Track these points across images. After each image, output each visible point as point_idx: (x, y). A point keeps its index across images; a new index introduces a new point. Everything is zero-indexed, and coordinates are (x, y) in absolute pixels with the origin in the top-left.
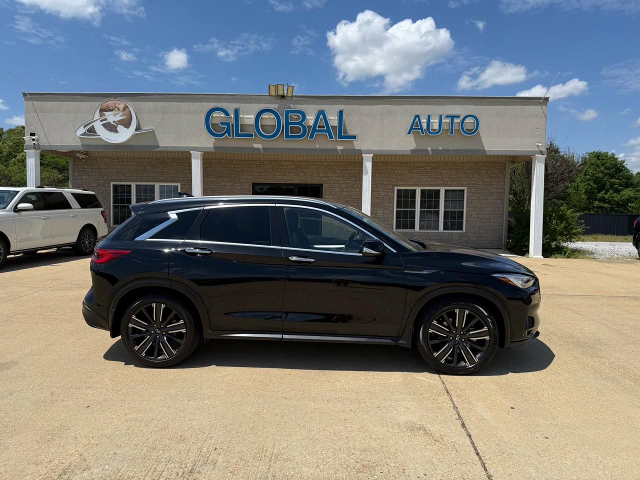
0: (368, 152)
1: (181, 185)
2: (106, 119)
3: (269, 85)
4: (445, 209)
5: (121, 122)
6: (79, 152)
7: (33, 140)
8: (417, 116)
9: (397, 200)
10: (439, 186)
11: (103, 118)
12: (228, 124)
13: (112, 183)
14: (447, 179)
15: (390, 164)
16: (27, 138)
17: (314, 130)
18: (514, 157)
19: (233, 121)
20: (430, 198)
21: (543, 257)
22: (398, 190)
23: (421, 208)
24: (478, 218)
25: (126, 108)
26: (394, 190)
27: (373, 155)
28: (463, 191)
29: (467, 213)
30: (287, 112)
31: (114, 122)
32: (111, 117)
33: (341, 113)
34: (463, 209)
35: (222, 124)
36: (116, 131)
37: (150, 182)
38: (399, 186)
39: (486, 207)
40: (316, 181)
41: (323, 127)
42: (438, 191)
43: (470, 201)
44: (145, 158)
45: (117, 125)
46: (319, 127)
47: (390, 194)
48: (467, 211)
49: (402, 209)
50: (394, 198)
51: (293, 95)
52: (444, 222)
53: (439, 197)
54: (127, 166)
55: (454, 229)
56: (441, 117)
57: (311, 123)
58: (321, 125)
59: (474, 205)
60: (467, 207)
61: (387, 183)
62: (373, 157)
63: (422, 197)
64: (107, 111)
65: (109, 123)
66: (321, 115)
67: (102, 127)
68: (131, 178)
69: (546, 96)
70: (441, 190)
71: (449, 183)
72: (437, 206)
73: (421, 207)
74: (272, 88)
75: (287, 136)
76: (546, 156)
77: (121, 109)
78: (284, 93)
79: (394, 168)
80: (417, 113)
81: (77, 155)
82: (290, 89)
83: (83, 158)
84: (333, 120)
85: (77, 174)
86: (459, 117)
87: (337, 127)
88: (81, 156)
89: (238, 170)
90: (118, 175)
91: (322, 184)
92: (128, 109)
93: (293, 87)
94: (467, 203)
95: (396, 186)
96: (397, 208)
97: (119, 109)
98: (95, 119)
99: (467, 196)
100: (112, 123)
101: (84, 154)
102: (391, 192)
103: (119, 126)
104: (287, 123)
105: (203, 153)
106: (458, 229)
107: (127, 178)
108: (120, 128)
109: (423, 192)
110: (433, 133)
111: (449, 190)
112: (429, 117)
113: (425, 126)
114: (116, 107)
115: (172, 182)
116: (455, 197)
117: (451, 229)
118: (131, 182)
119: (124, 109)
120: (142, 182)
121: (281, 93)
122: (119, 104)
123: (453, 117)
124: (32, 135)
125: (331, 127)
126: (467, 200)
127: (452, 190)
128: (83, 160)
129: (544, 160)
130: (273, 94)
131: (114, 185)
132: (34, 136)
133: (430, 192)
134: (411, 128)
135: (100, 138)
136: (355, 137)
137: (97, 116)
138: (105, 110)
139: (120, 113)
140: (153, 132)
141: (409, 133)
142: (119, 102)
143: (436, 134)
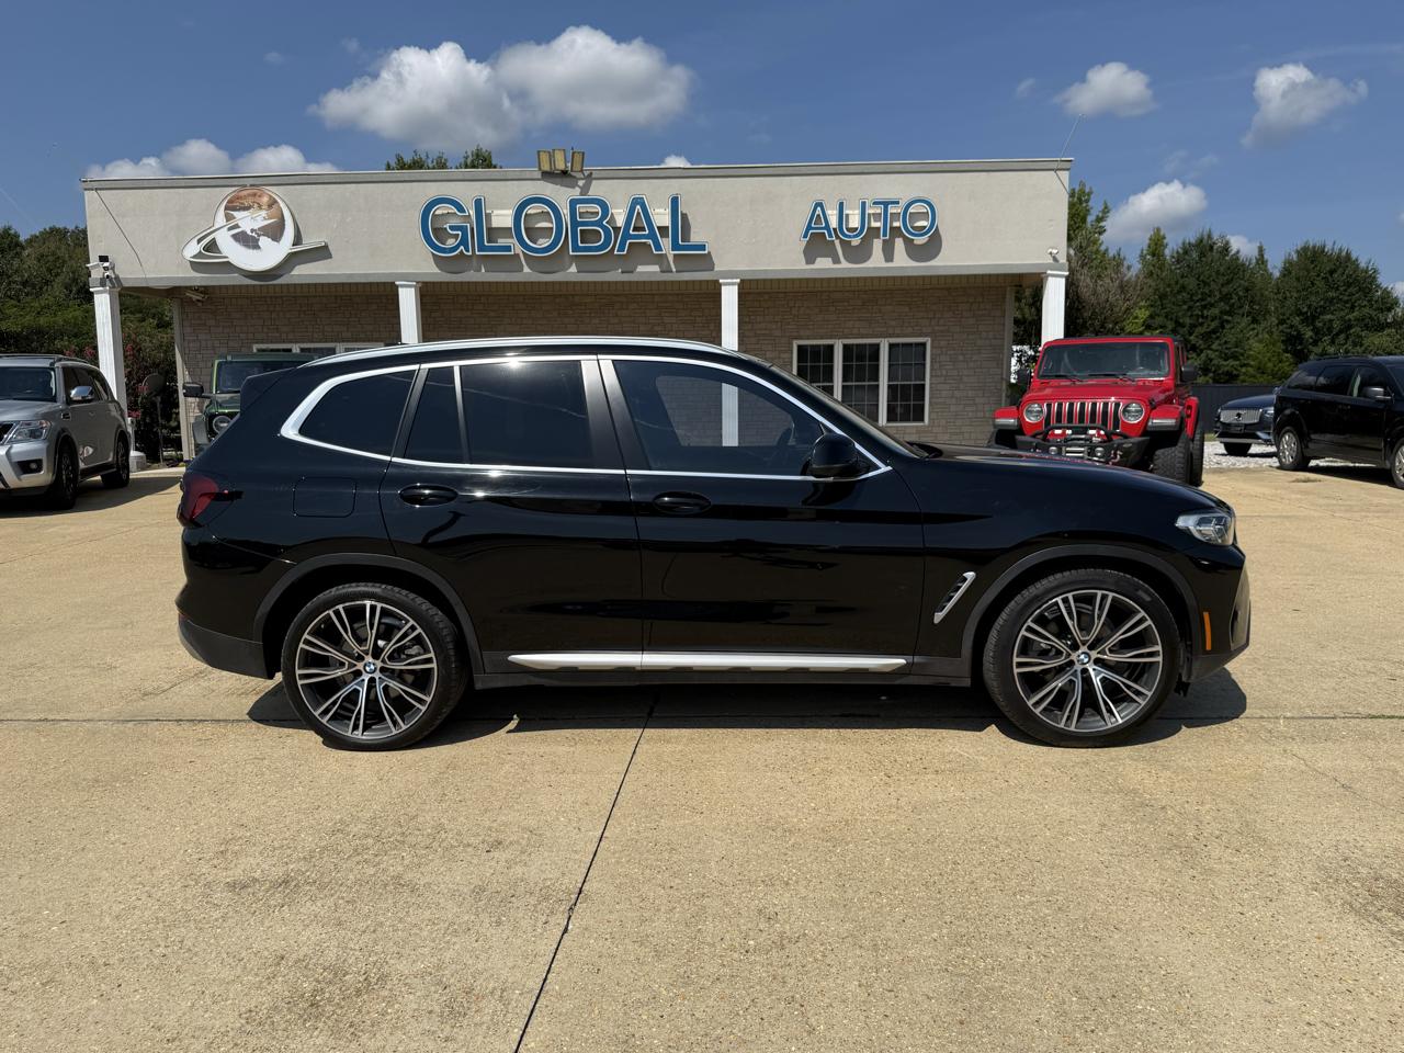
0: (730, 274)
2: (237, 226)
3: (539, 152)
4: (889, 380)
5: (265, 231)
6: (190, 288)
7: (106, 269)
8: (819, 204)
9: (799, 367)
10: (877, 337)
11: (232, 223)
12: (463, 229)
13: (255, 347)
14: (893, 323)
15: (782, 295)
16: (94, 261)
17: (626, 236)
18: (1020, 276)
19: (472, 223)
20: (861, 362)
22: (800, 347)
24: (952, 397)
25: (272, 203)
26: (792, 347)
27: (738, 280)
28: (924, 345)
29: (931, 388)
30: (574, 203)
31: (252, 231)
32: (249, 221)
33: (675, 201)
34: (924, 380)
35: (452, 228)
36: (259, 247)
37: (326, 342)
38: (801, 338)
39: (968, 376)
41: (643, 229)
42: (876, 348)
43: (937, 366)
44: (315, 297)
45: (259, 235)
46: (635, 229)
47: (786, 355)
48: (931, 384)
50: (791, 362)
51: (585, 167)
52: (889, 406)
53: (876, 357)
54: (281, 314)
55: (908, 420)
56: (864, 204)
57: (620, 221)
58: (639, 225)
59: (944, 372)
60: (931, 376)
61: (778, 333)
62: (739, 285)
63: (845, 358)
64: (239, 210)
65: (244, 233)
66: (638, 207)
67: (232, 240)
68: (291, 336)
70: (882, 346)
71: (898, 331)
72: (876, 377)
73: (845, 379)
74: (545, 158)
75: (576, 248)
76: (1067, 273)
77: (265, 207)
78: (566, 167)
79: (791, 304)
80: (819, 197)
81: (187, 294)
82: (578, 158)
83: (198, 301)
84: (662, 217)
85: (188, 330)
86: (898, 203)
87: (668, 227)
88: (195, 297)
89: (492, 314)
90: (265, 330)
92: (275, 206)
93: (583, 154)
94: (931, 370)
95: (796, 339)
98: (216, 226)
99: (932, 355)
100: (249, 233)
101: (201, 292)
102: (785, 352)
103: (262, 238)
104: (575, 224)
105: (420, 285)
106: (915, 420)
107: (284, 336)
108: (264, 241)
109: (847, 349)
110: (850, 237)
111: (897, 345)
112: (841, 205)
113: (834, 223)
114: (254, 202)
116: (908, 358)
117: (901, 421)
118: (291, 342)
119: (270, 206)
120: (312, 342)
121: (561, 166)
122: (260, 197)
123: (886, 204)
124: (103, 259)
125: (658, 228)
126: (932, 362)
127: (904, 345)
128: (200, 304)
129: (1063, 280)
130: (546, 167)
131: (260, 350)
132: (107, 261)
133: (861, 348)
134: (809, 227)
135: (228, 262)
136: (702, 247)
137: (220, 219)
138: (235, 209)
139: (263, 213)
140: (326, 247)
141: (805, 237)
142: (259, 193)
143: (855, 237)
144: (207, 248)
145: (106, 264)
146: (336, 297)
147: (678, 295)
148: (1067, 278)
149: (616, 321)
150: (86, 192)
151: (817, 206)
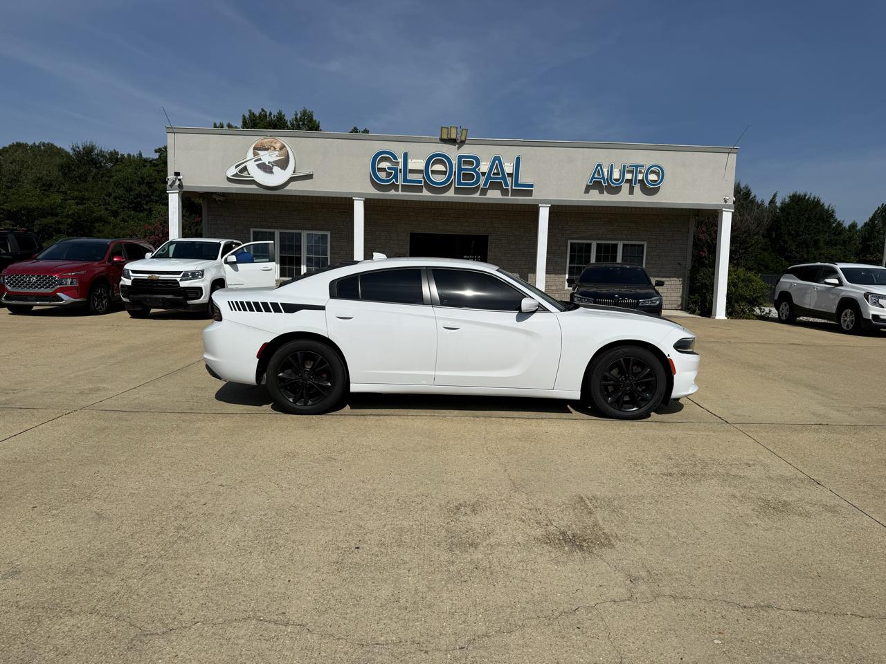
0: (545, 202)
1: (331, 233)
2: (260, 159)
5: (277, 163)
6: (215, 193)
7: (179, 180)
8: (600, 165)
9: (570, 255)
10: (616, 240)
11: (257, 158)
12: (395, 169)
13: (252, 230)
14: (626, 233)
15: (564, 214)
17: (489, 177)
18: (698, 210)
19: (401, 166)
20: (607, 253)
21: (726, 318)
22: (571, 244)
25: (283, 147)
26: (567, 244)
27: (550, 205)
28: (643, 246)
30: (460, 157)
31: (269, 163)
32: (267, 157)
33: (518, 159)
34: (642, 265)
35: (389, 168)
36: (272, 172)
37: (295, 229)
38: (573, 239)
40: (481, 231)
42: (615, 246)
43: (649, 258)
44: (291, 202)
45: (273, 166)
46: (494, 174)
47: (562, 248)
49: (575, 265)
50: (566, 252)
51: (467, 137)
53: (616, 252)
54: (269, 211)
56: (624, 166)
57: (486, 170)
58: (496, 172)
60: (646, 263)
61: (559, 235)
62: (550, 207)
63: (597, 252)
64: (261, 150)
65: (264, 164)
66: (497, 161)
67: (256, 167)
68: (274, 224)
70: (619, 245)
71: (628, 237)
74: (445, 131)
75: (459, 183)
76: (733, 210)
77: (278, 149)
78: (457, 137)
79: (568, 219)
80: (599, 161)
81: (214, 197)
82: (464, 132)
83: (219, 200)
85: (212, 217)
86: (643, 166)
87: (512, 174)
88: (217, 198)
89: (394, 217)
90: (259, 220)
91: (487, 236)
92: (284, 149)
93: (467, 130)
94: (646, 260)
95: (570, 239)
96: (570, 263)
97: (275, 149)
98: (248, 159)
99: (647, 251)
100: (267, 164)
101: (221, 196)
102: (563, 246)
103: (275, 167)
104: (460, 169)
105: (367, 200)
107: (270, 224)
108: (276, 169)
109: (598, 245)
110: (615, 184)
111: (628, 245)
112: (612, 166)
113: (606, 175)
114: (271, 146)
115: (321, 230)
116: (633, 253)
118: (274, 228)
119: (281, 149)
120: (287, 228)
121: (453, 136)
122: (275, 143)
123: (637, 167)
124: (177, 174)
125: (507, 174)
126: (647, 256)
127: (631, 245)
128: (219, 203)
129: (731, 214)
130: (445, 137)
131: (254, 232)
132: (179, 175)
133: (607, 246)
134: (593, 177)
135: (254, 180)
136: (532, 186)
137: (250, 155)
138: (259, 149)
139: (277, 153)
140: (312, 175)
141: (590, 183)
142: (275, 141)
143: (619, 184)
144: (241, 171)
145: (179, 178)
148: (733, 213)
149: (467, 224)
150: (168, 134)
151: (598, 165)
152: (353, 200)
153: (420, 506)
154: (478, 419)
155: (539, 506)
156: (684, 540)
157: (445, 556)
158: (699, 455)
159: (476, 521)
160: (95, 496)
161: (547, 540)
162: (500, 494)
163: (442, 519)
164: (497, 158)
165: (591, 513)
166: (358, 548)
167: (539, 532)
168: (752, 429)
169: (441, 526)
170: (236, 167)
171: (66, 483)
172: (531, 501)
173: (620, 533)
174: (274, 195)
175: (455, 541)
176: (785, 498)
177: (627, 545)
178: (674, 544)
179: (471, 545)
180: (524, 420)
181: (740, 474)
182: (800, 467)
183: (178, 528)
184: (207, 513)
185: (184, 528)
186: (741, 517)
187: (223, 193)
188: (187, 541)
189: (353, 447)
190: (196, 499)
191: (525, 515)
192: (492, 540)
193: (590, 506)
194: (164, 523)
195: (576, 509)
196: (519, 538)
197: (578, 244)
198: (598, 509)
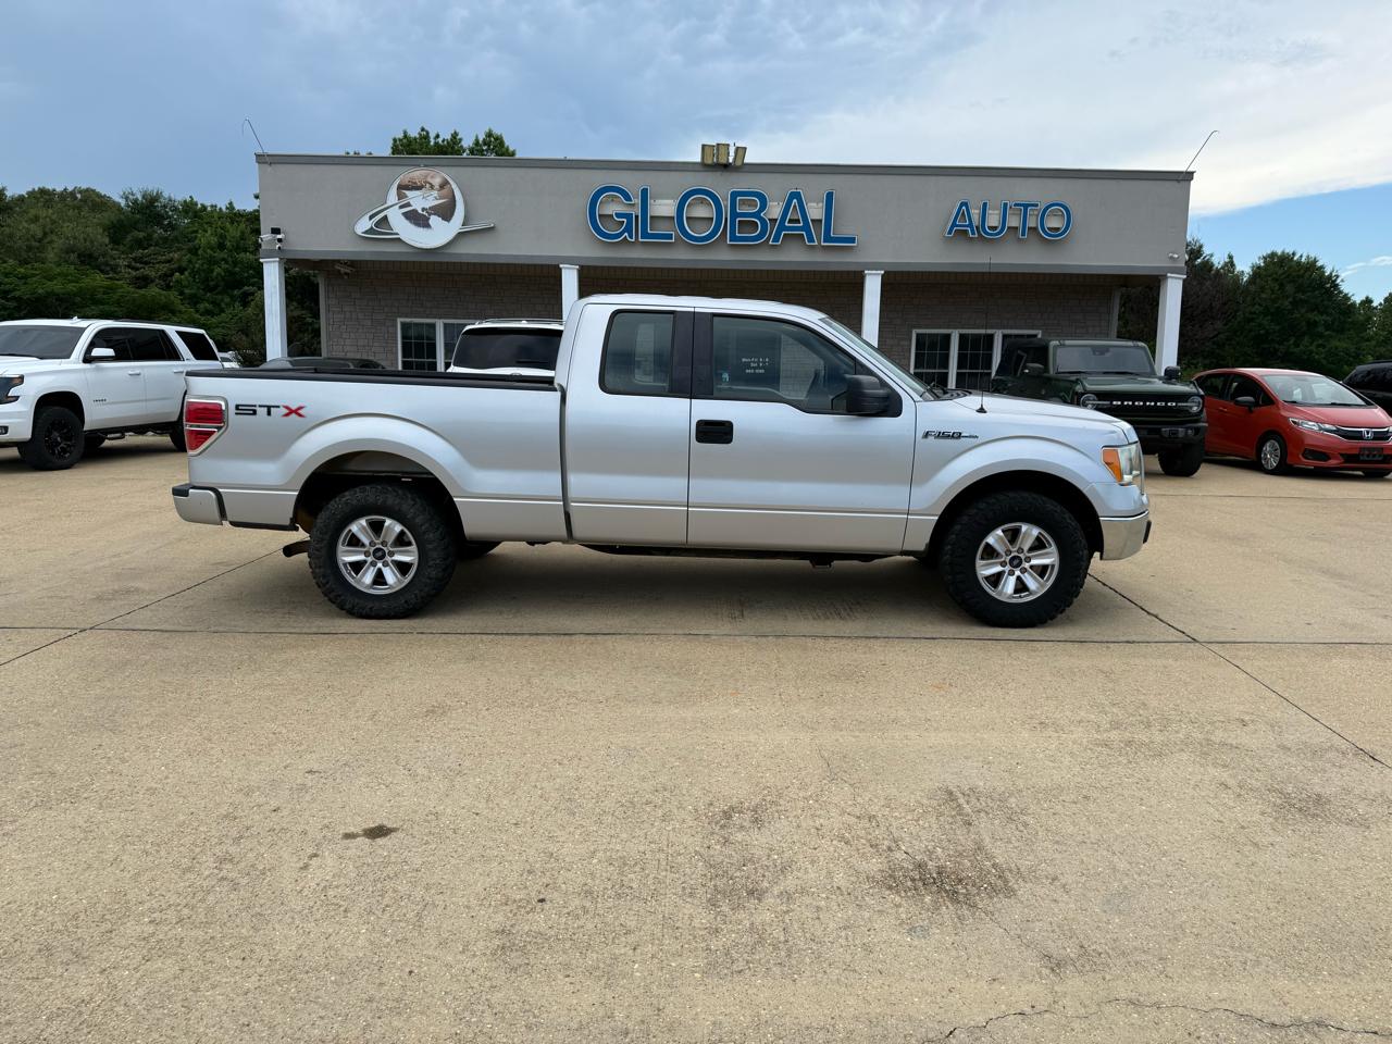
0: (874, 266)
2: (408, 205)
3: (704, 146)
5: (436, 210)
6: (339, 261)
7: (280, 240)
8: (965, 204)
9: (917, 355)
10: (992, 328)
11: (404, 202)
12: (628, 216)
13: (399, 320)
14: (1008, 316)
16: (266, 236)
17: (782, 227)
18: (1126, 277)
20: (976, 349)
22: (918, 335)
23: (959, 367)
26: (911, 335)
27: (882, 272)
28: (1035, 337)
30: (734, 195)
31: (423, 209)
32: (419, 201)
35: (618, 215)
36: (428, 226)
37: (469, 319)
38: (920, 327)
41: (798, 221)
42: (990, 338)
45: (430, 215)
47: (906, 343)
49: (925, 371)
50: (910, 350)
51: (746, 161)
53: (990, 347)
54: (426, 289)
56: (1006, 205)
61: (898, 322)
62: (883, 276)
63: (961, 347)
64: (410, 190)
65: (415, 211)
66: (795, 200)
67: (402, 218)
68: (434, 312)
69: (1190, 170)
70: (996, 337)
71: (1011, 323)
72: (987, 365)
74: (708, 151)
75: (733, 238)
76: (1185, 277)
77: (437, 187)
78: (729, 161)
79: (913, 295)
80: (965, 197)
81: (337, 267)
83: (346, 274)
84: (815, 211)
85: (334, 301)
88: (343, 270)
90: (410, 305)
92: (447, 187)
93: (745, 148)
95: (915, 327)
96: (916, 368)
97: (432, 187)
98: (389, 204)
100: (420, 211)
101: (349, 266)
102: (904, 339)
103: (432, 217)
104: (734, 214)
105: (582, 267)
107: (428, 311)
108: (434, 220)
109: (962, 337)
111: (1010, 336)
112: (985, 204)
113: (976, 220)
114: (426, 182)
118: (435, 318)
119: (442, 187)
120: (455, 317)
121: (723, 161)
122: (432, 177)
124: (276, 231)
127: (1016, 336)
128: (346, 277)
129: (1181, 282)
130: (710, 162)
131: (403, 324)
132: (279, 233)
133: (977, 338)
134: (954, 225)
135: (399, 239)
136: (852, 240)
137: (392, 197)
138: (407, 188)
139: (435, 193)
140: (493, 228)
141: (950, 233)
142: (432, 173)
143: (996, 234)
144: (377, 225)
145: (279, 236)
146: (481, 275)
147: (806, 283)
148: (1184, 281)
151: (962, 205)
152: (561, 269)
153: (660, 813)
154: (764, 640)
155: (873, 810)
156: (1144, 878)
157: (703, 918)
158: (1154, 703)
159: (759, 841)
160: (85, 795)
161: (891, 881)
162: (803, 787)
163: (698, 838)
164: (796, 195)
165: (970, 824)
166: (542, 901)
167: (874, 865)
168: (1241, 654)
169: (696, 852)
170: (371, 218)
171: (38, 770)
172: (859, 800)
173: (1025, 864)
174: (434, 263)
175: (720, 883)
176: (1318, 789)
177: (1040, 891)
178: (1125, 888)
179: (751, 893)
180: (844, 641)
181: (1230, 741)
182: (1336, 726)
183: (222, 861)
184: (277, 827)
185: (231, 861)
186: (1243, 827)
187: (353, 262)
188: (235, 887)
189: (546, 695)
190: (262, 800)
191: (849, 827)
192: (790, 882)
193: (967, 808)
194: (198, 850)
195: (942, 814)
196: (840, 879)
197: (930, 335)
198: (982, 814)
